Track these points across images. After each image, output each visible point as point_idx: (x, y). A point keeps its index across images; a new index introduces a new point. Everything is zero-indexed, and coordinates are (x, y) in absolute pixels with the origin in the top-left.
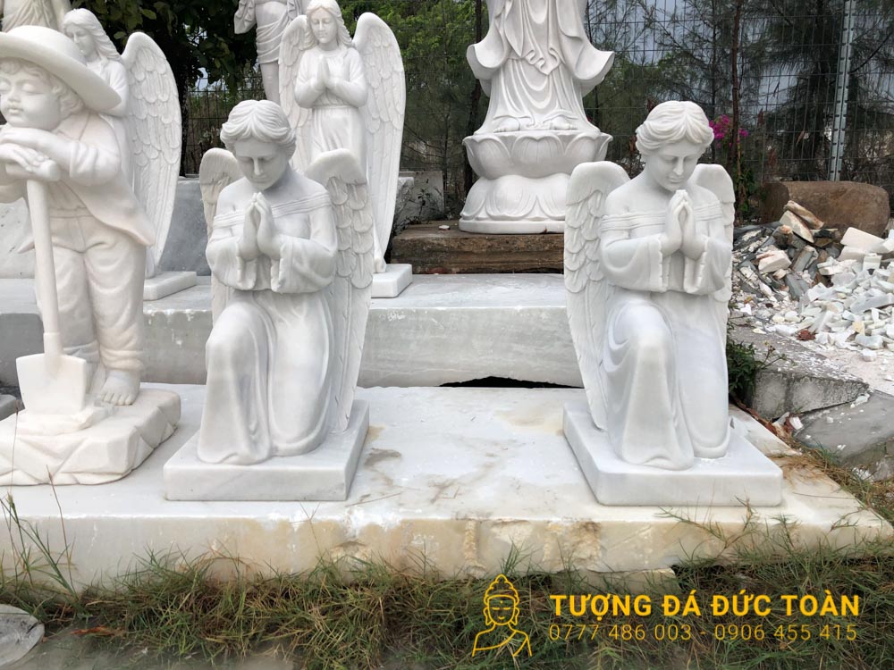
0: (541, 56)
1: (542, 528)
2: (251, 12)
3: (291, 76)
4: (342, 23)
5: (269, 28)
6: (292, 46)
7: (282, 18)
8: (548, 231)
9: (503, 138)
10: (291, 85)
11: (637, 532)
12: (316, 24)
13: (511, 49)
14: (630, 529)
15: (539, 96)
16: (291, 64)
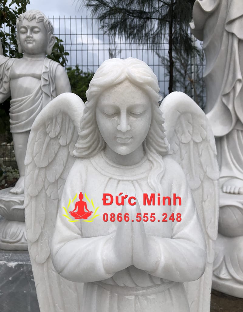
2: (6, 86)
6: (47, 139)
16: (44, 166)
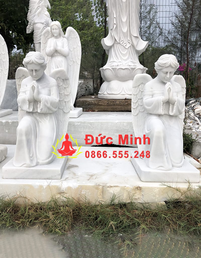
0: (125, 42)
1: (123, 189)
2: (32, 27)
3: (45, 46)
4: (61, 30)
5: (38, 31)
6: (45, 37)
7: (42, 29)
8: (127, 98)
9: (113, 68)
10: (44, 49)
11: (153, 190)
12: (53, 30)
13: (115, 40)
14: (151, 189)
15: (124, 55)
16: (45, 43)
